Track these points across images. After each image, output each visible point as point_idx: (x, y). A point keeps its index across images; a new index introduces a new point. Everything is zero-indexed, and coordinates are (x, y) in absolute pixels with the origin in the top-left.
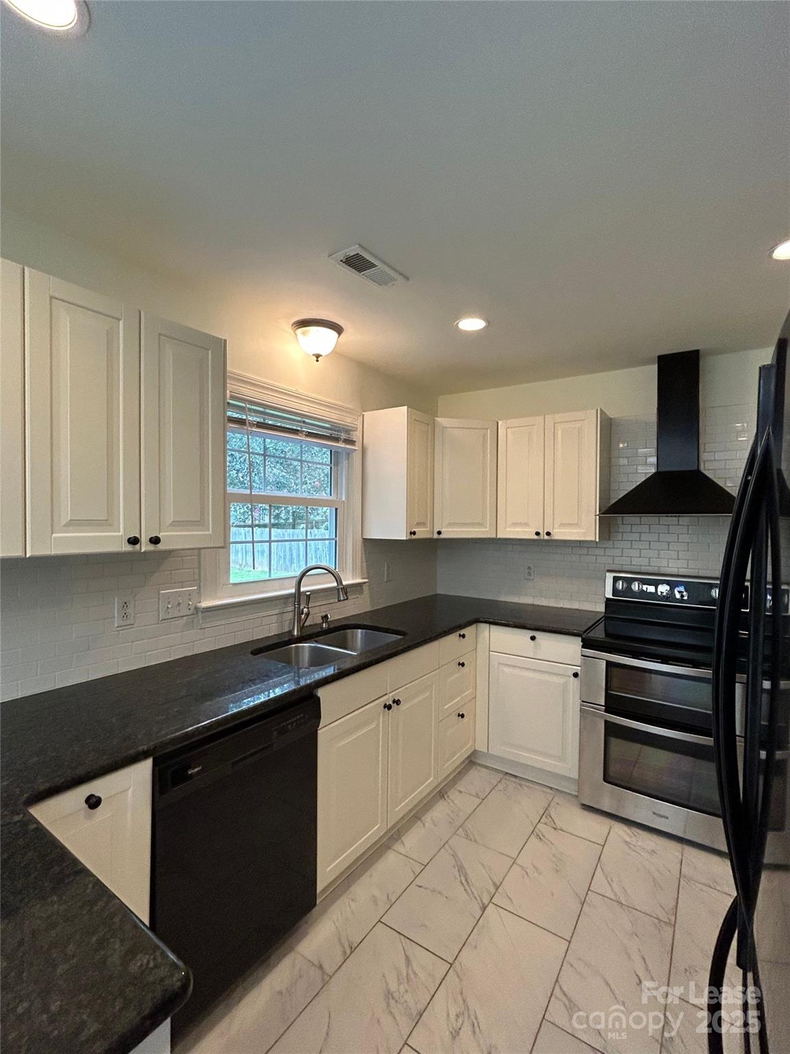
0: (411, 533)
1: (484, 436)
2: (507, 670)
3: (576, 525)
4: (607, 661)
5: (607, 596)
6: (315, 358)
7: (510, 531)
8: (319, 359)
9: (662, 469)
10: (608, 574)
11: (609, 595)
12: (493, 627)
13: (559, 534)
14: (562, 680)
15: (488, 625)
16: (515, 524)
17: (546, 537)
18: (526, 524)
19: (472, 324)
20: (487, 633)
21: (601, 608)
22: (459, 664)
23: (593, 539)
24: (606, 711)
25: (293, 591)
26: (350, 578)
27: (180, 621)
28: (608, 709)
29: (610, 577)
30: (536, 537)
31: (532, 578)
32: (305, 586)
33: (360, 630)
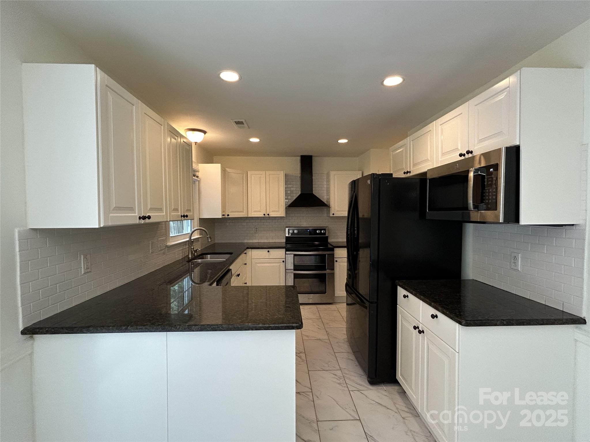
0: (222, 215)
1: (243, 176)
2: (258, 265)
3: (278, 211)
4: (294, 254)
5: (286, 236)
6: (195, 144)
7: (254, 214)
8: (196, 144)
9: (302, 193)
10: (286, 228)
11: (287, 235)
12: (252, 250)
13: (272, 215)
14: (279, 264)
15: (251, 249)
16: (255, 211)
17: (267, 216)
18: (260, 211)
19: (255, 140)
20: (250, 252)
21: (284, 241)
22: (244, 264)
23: (283, 216)
24: (294, 271)
25: (188, 239)
26: (197, 235)
27: (162, 252)
28: (295, 270)
29: (287, 229)
30: (264, 216)
31: (257, 232)
32: (193, 237)
33: (209, 255)
